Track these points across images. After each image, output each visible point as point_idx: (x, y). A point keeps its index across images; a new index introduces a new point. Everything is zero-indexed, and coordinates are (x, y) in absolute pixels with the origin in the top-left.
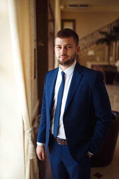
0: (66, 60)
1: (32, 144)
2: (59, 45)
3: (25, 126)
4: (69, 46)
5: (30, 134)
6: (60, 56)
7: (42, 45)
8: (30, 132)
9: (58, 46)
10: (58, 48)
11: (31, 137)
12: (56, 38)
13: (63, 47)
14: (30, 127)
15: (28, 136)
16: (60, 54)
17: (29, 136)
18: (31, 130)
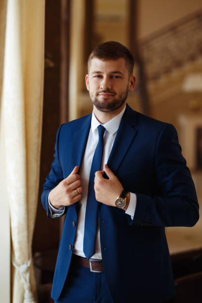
0: (110, 100)
1: (32, 299)
2: (98, 72)
3: (17, 254)
4: (116, 75)
5: (28, 276)
6: (99, 92)
7: (51, 64)
8: (27, 271)
9: (96, 74)
10: (95, 77)
11: (30, 282)
12: (92, 58)
13: (105, 76)
14: (29, 259)
15: (23, 280)
16: (99, 88)
17: (26, 280)
18: (31, 265)
